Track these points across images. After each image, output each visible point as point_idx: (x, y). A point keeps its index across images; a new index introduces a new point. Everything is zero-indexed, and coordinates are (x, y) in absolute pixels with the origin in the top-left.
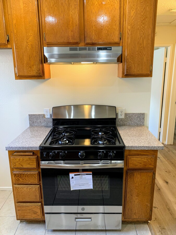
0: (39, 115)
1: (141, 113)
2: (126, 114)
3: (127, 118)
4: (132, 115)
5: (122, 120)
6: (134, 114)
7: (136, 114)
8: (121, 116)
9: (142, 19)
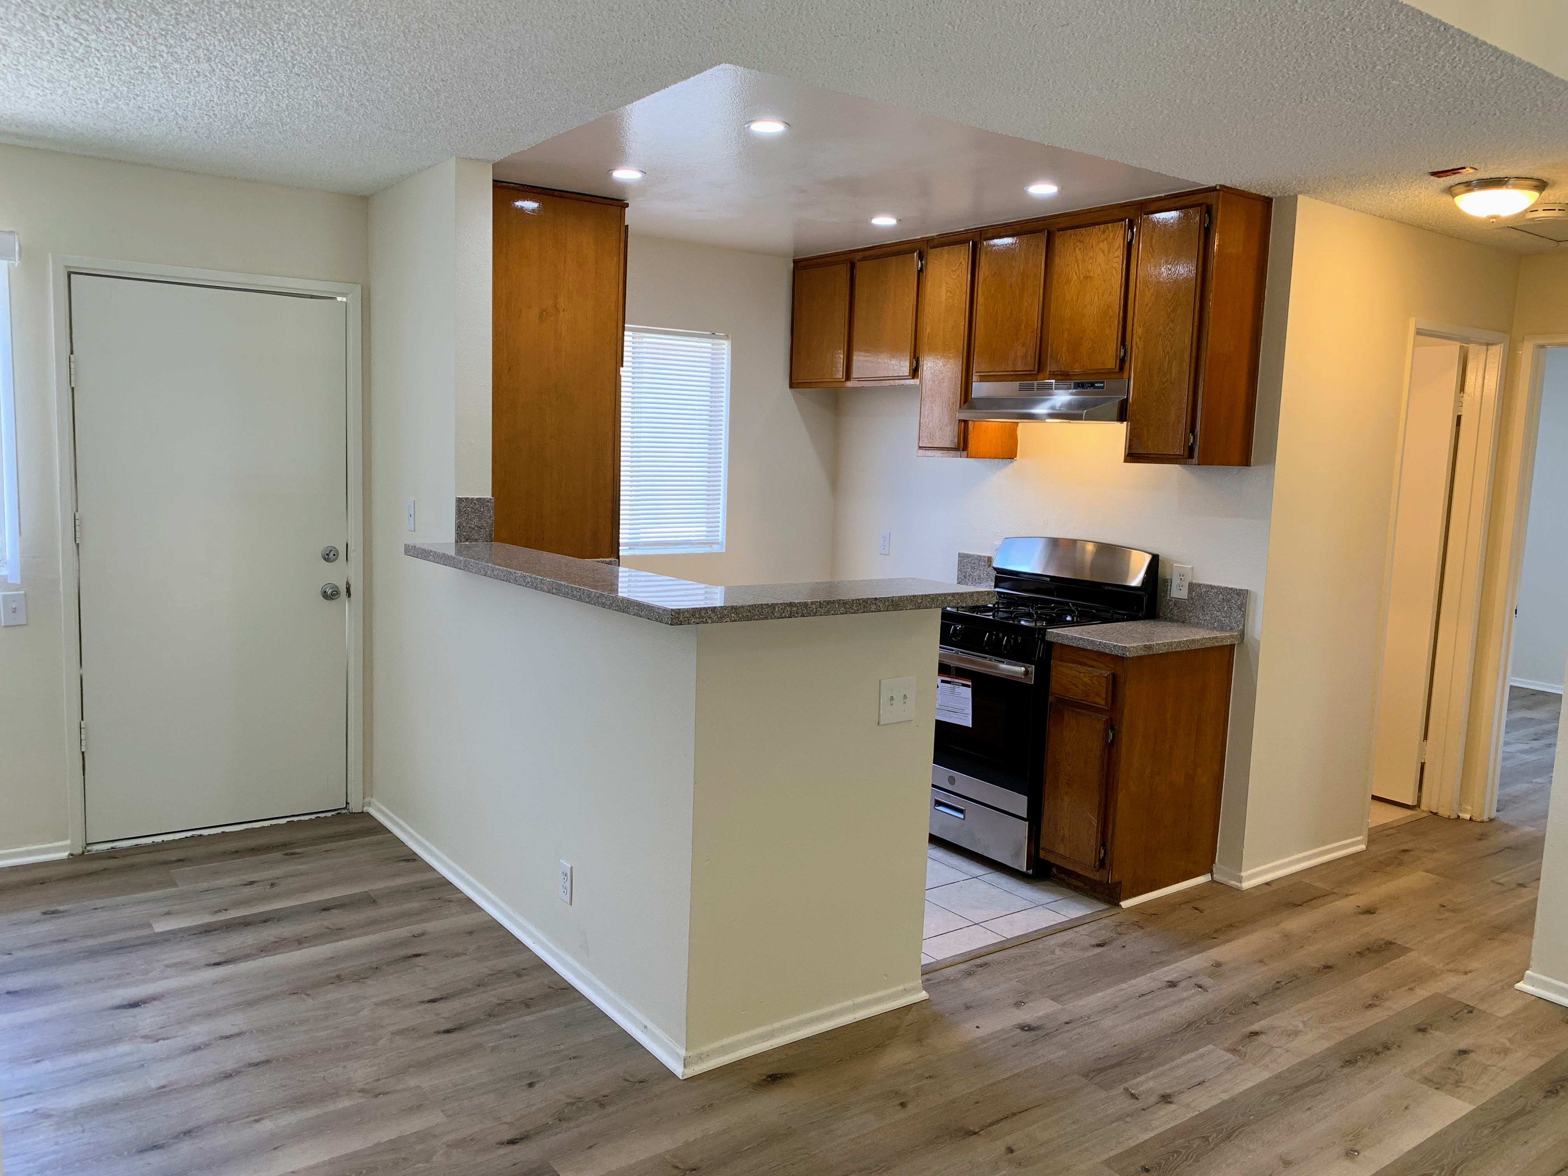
0: (980, 558)
1: (1232, 589)
2: (1192, 587)
3: (1192, 599)
4: (1206, 592)
5: (1177, 602)
6: (1212, 587)
7: (1218, 588)
8: (1178, 592)
9: (1169, 310)
